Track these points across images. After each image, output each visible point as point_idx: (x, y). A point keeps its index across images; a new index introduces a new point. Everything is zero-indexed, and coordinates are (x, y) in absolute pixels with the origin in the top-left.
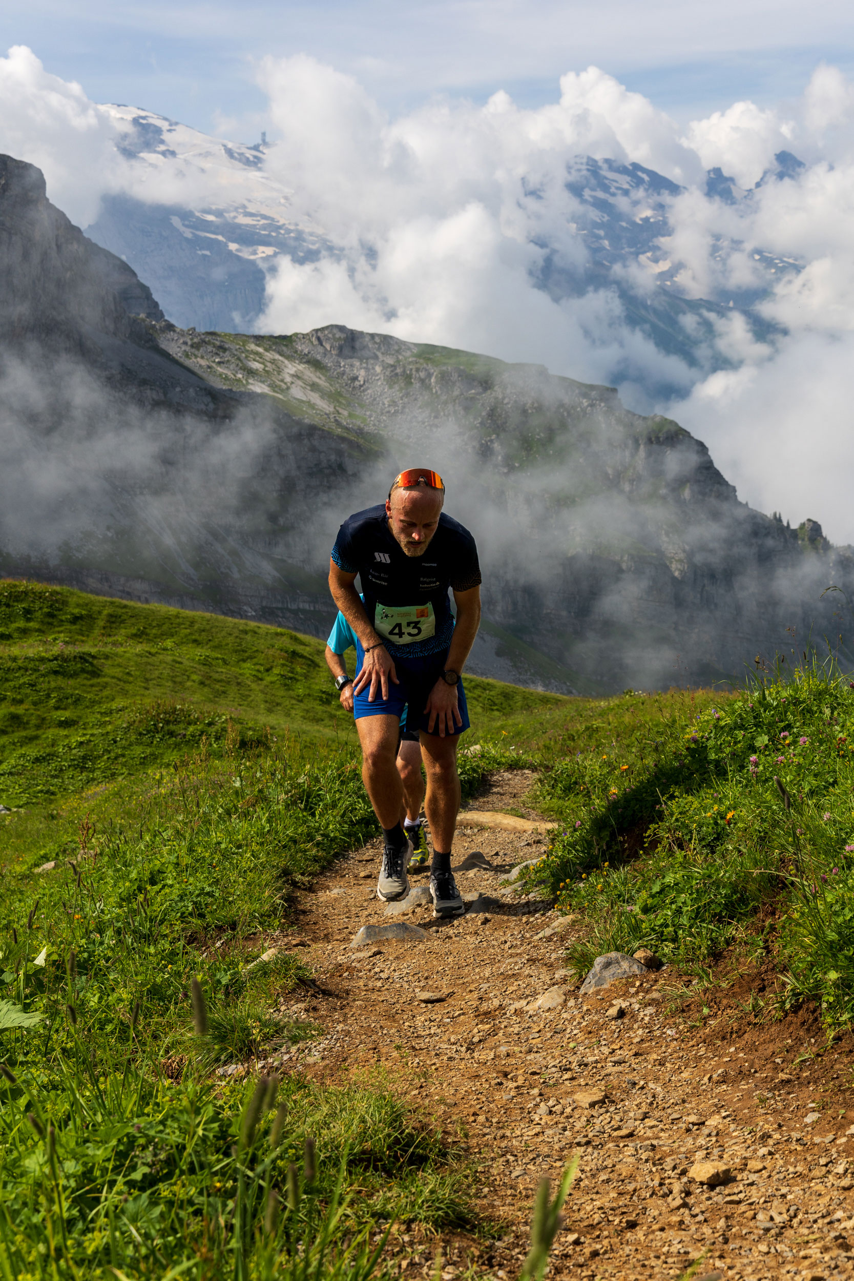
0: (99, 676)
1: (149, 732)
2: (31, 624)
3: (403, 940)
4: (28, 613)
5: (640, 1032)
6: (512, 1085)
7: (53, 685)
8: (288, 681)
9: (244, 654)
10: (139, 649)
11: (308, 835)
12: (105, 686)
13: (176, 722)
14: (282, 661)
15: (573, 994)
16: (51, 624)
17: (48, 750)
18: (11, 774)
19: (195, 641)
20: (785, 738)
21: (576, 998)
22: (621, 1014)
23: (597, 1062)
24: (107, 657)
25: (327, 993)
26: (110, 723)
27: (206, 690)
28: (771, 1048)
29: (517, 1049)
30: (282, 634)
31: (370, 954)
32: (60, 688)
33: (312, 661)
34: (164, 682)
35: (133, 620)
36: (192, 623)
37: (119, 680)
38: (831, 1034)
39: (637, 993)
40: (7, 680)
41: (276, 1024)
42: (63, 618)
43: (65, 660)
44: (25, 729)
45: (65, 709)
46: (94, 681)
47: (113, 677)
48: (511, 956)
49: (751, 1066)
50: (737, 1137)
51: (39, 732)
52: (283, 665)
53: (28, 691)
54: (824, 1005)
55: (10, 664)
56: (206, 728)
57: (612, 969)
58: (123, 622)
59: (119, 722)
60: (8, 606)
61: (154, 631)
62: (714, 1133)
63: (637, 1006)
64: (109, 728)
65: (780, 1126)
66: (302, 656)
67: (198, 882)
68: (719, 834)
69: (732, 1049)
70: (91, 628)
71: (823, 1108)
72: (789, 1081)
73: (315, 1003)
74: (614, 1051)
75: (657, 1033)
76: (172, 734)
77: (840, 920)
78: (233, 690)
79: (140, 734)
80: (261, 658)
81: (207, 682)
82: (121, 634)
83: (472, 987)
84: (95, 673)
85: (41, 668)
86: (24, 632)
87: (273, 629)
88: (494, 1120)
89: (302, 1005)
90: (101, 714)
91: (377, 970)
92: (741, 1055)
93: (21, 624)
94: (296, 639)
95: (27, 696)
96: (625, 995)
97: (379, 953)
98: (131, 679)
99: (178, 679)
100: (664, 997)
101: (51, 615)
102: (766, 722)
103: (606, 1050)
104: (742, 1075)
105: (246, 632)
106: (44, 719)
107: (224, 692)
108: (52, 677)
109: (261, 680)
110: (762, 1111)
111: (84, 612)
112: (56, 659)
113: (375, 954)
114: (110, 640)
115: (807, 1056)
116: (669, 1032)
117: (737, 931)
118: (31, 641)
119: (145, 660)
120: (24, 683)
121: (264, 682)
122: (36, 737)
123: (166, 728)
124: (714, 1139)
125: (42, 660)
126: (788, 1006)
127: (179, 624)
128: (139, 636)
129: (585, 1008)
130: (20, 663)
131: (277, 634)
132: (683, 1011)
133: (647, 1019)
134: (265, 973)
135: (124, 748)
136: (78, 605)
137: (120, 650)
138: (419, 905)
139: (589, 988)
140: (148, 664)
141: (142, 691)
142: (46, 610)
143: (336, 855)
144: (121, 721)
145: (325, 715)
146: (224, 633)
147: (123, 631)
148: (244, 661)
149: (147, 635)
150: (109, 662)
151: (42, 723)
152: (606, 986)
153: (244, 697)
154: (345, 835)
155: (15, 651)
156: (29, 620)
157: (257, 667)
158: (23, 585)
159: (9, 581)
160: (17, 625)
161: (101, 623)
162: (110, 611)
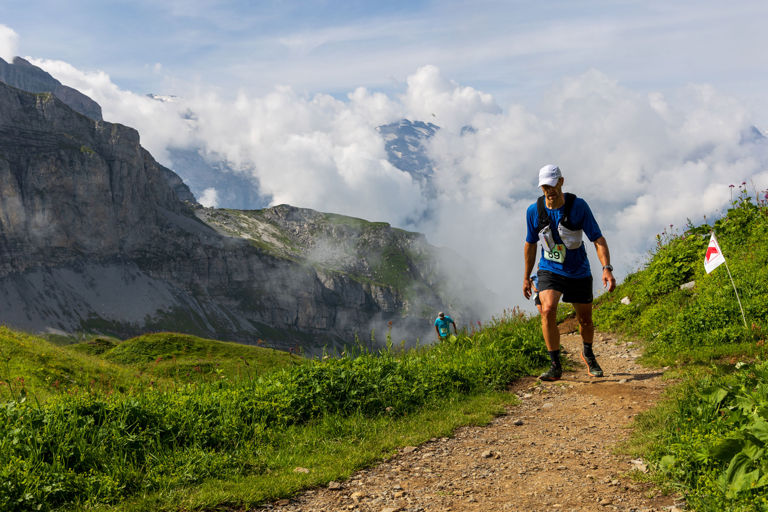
2: (180, 352)
4: (178, 347)
10: (228, 361)
16: (189, 352)
19: (250, 358)
30: (287, 355)
35: (223, 349)
36: (248, 350)
42: (194, 349)
43: (202, 366)
55: (179, 368)
58: (218, 350)
60: (170, 344)
61: (232, 354)
70: (206, 353)
82: (219, 355)
85: (193, 369)
86: (178, 355)
87: (282, 352)
93: (176, 352)
101: (188, 348)
111: (202, 346)
112: (198, 365)
114: (215, 358)
125: (192, 366)
127: (243, 351)
128: (226, 356)
130: (183, 367)
131: (284, 355)
136: (199, 343)
137: (221, 362)
142: (186, 345)
146: (262, 355)
147: (219, 354)
149: (230, 355)
155: (178, 363)
156: (179, 350)
158: (175, 335)
159: (168, 333)
160: (174, 352)
161: (210, 351)
162: (213, 345)
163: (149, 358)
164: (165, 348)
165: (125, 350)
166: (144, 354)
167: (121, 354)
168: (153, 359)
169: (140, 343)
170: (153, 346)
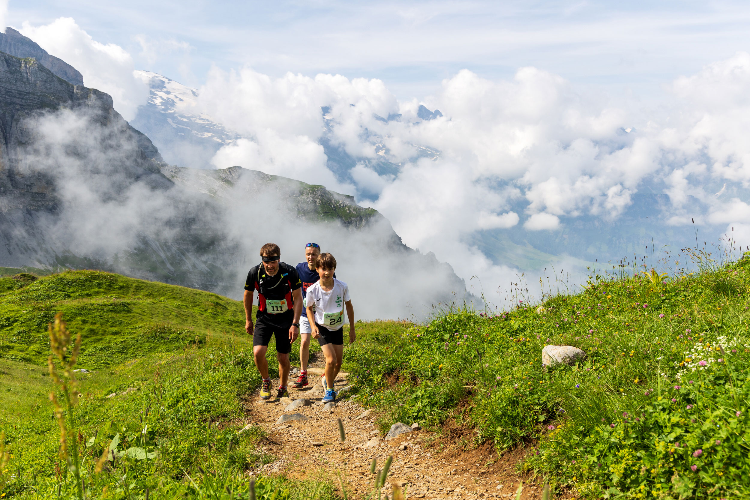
0: (131, 312)
1: (153, 337)
2: (101, 290)
3: (299, 421)
4: (99, 285)
5: (415, 455)
6: (367, 478)
7: (110, 316)
8: (215, 315)
9: (195, 304)
10: (149, 301)
11: (245, 378)
12: (133, 317)
13: (165, 333)
14: (212, 307)
15: (383, 440)
16: (110, 290)
17: (107, 345)
18: (89, 355)
19: (174, 298)
20: (457, 335)
21: (384, 442)
22: (406, 448)
23: (400, 468)
24: (135, 304)
25: (274, 443)
26: (135, 333)
27: (178, 319)
28: (474, 460)
29: (364, 464)
30: (212, 295)
31: (287, 426)
32: (113, 318)
33: (225, 307)
34: (160, 315)
35: (147, 288)
36: (173, 290)
37: (140, 314)
38: (499, 453)
39: (411, 439)
40: (89, 314)
41: (256, 456)
42: (115, 287)
43: (116, 305)
44: (97, 335)
45: (115, 327)
46: (129, 315)
47: (137, 313)
48: (348, 426)
49: (467, 467)
50: (470, 496)
51: (103, 337)
52: (212, 308)
53: (99, 319)
54: (496, 442)
55: (90, 307)
56: (178, 335)
57: (399, 430)
58: (141, 289)
59: (139, 333)
60: (90, 281)
61: (156, 293)
62: (460, 494)
63: (411, 445)
64: (135, 335)
65: (487, 491)
66: (221, 305)
67: (205, 397)
68: (433, 374)
69: (457, 461)
70: (127, 292)
71: (503, 483)
72: (485, 473)
73: (270, 447)
74: (406, 463)
75: (423, 455)
76: (163, 338)
77: (501, 406)
78: (190, 318)
79: (149, 338)
80: (202, 305)
81: (179, 316)
82: (141, 295)
83: (335, 439)
84: (129, 311)
85: (105, 309)
86: (97, 293)
87: (208, 293)
88: (365, 492)
89: (265, 448)
90: (131, 329)
91: (291, 433)
92: (461, 463)
93: (96, 289)
94: (218, 298)
95: (98, 321)
96: (406, 440)
97: (290, 426)
98: (145, 314)
99: (166, 314)
100: (422, 441)
101: (110, 286)
102: (448, 329)
103: (403, 463)
104: (464, 471)
105: (196, 294)
106: (105, 331)
107: (186, 320)
108: (109, 313)
109: (203, 315)
110: (477, 485)
111: (125, 285)
112: (112, 305)
113: (289, 427)
114: (136, 297)
115: (490, 463)
116: (428, 455)
117: (451, 412)
118: (100, 297)
119: (151, 306)
120: (97, 315)
121: (204, 316)
122: (102, 339)
123: (160, 335)
124: (461, 497)
125: (105, 305)
126: (480, 442)
127: (167, 290)
128: (149, 295)
129: (389, 446)
130: (95, 306)
131: (210, 295)
132: (432, 446)
133: (417, 450)
134: (247, 434)
135: (141, 344)
136: (122, 282)
137: (141, 301)
138: (300, 407)
139: (389, 438)
140: (153, 307)
141: (150, 320)
142: (107, 283)
143: (257, 387)
144: (141, 332)
145: (230, 330)
146: (186, 295)
147: (142, 293)
148: (195, 306)
149: (153, 295)
150: (136, 307)
151: (104, 333)
152: (397, 437)
153: (195, 322)
154: (259, 378)
155: (93, 301)
156: (100, 288)
157: (201, 309)
158: (97, 272)
159: (91, 271)
160: (94, 290)
161: (132, 290)
162: (137, 284)
163: (66, 295)
164: (84, 286)
165: (42, 286)
166: (61, 291)
167: (36, 290)
168: (69, 296)
169: (58, 279)
170: (72, 283)
